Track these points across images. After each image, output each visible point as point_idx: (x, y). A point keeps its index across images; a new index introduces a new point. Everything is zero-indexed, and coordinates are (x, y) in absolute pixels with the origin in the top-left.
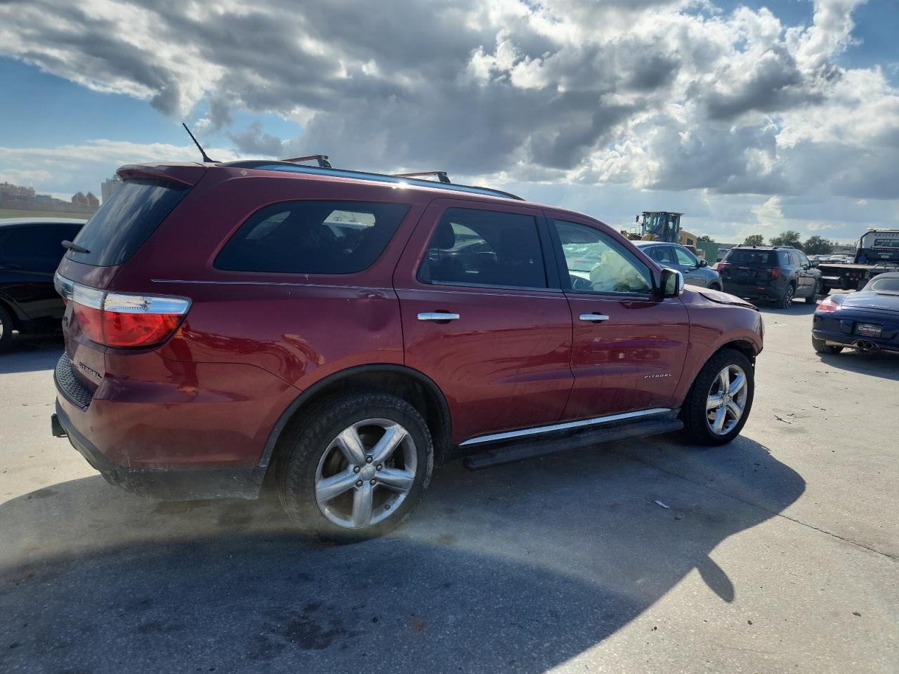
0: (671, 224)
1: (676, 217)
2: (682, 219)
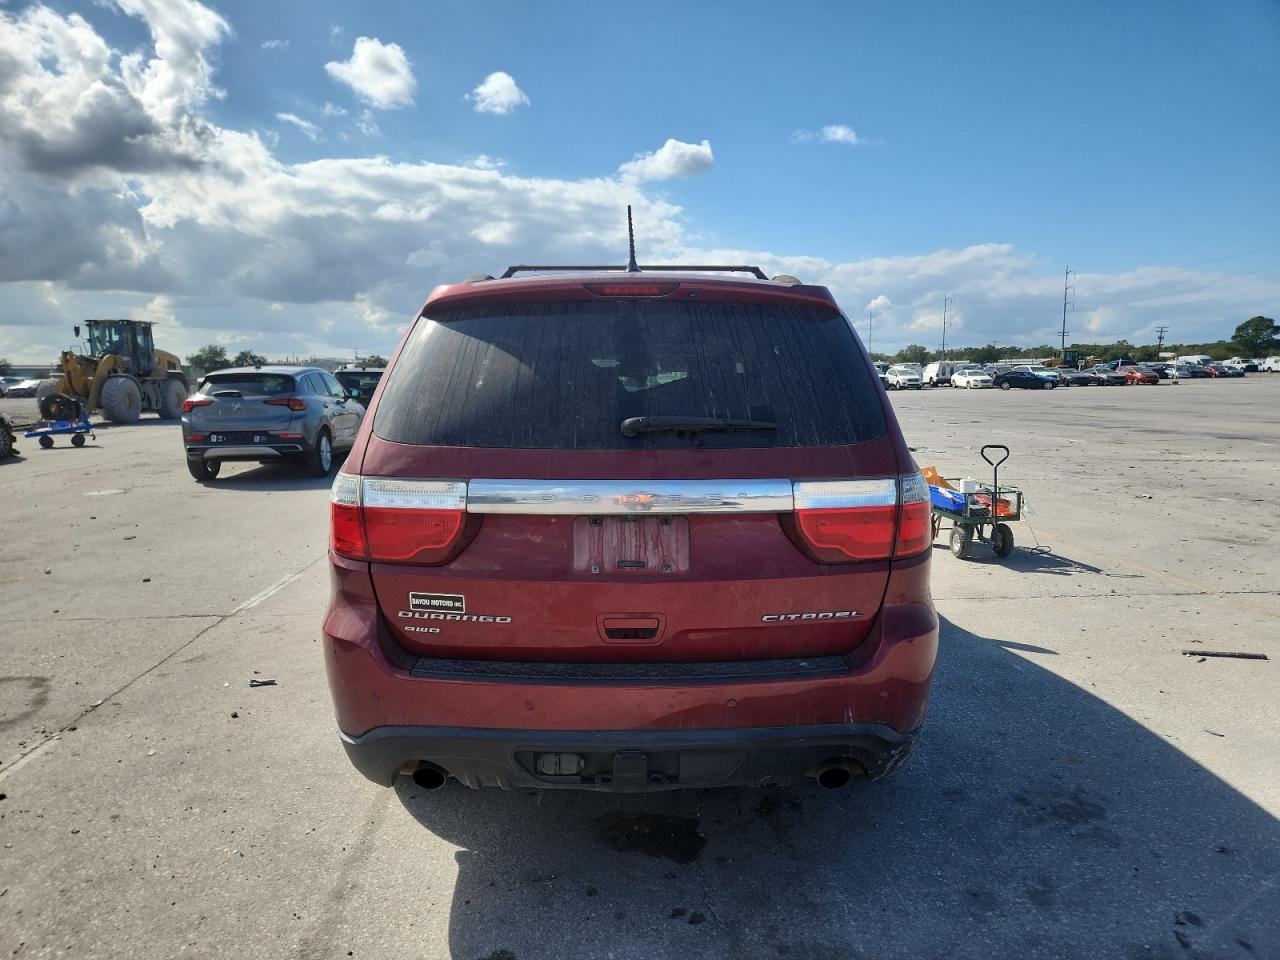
0: (140, 340)
1: (146, 329)
2: (154, 329)
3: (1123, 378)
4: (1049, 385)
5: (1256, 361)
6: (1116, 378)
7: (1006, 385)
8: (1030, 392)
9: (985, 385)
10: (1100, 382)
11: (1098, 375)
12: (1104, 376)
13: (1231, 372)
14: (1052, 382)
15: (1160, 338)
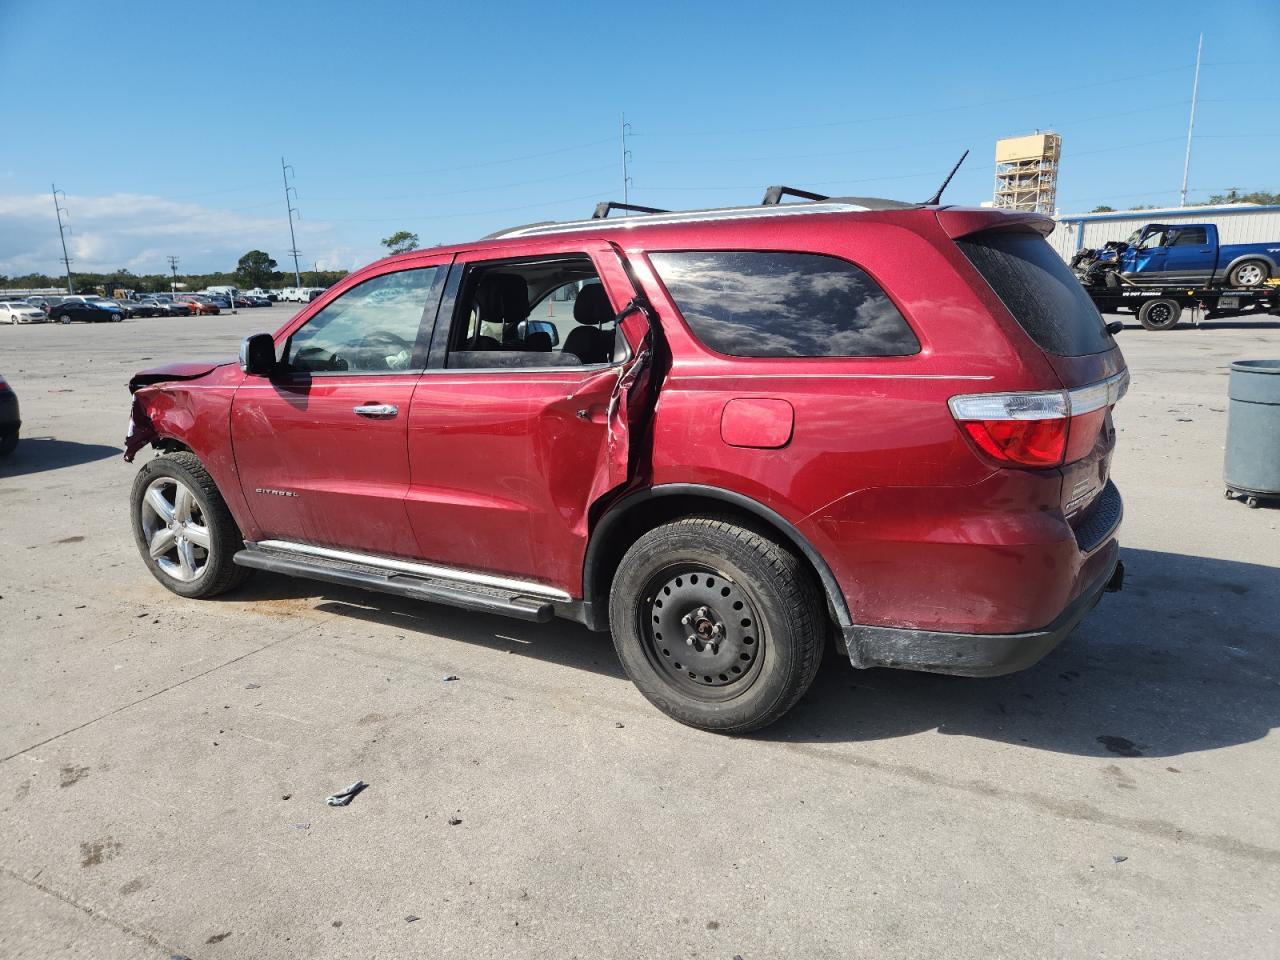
3: (186, 308)
4: (116, 317)
5: (274, 292)
6: (180, 308)
7: (66, 318)
8: (94, 326)
9: (37, 320)
10: (164, 313)
11: (160, 306)
12: (167, 307)
13: (260, 301)
14: (119, 313)
15: (173, 268)
